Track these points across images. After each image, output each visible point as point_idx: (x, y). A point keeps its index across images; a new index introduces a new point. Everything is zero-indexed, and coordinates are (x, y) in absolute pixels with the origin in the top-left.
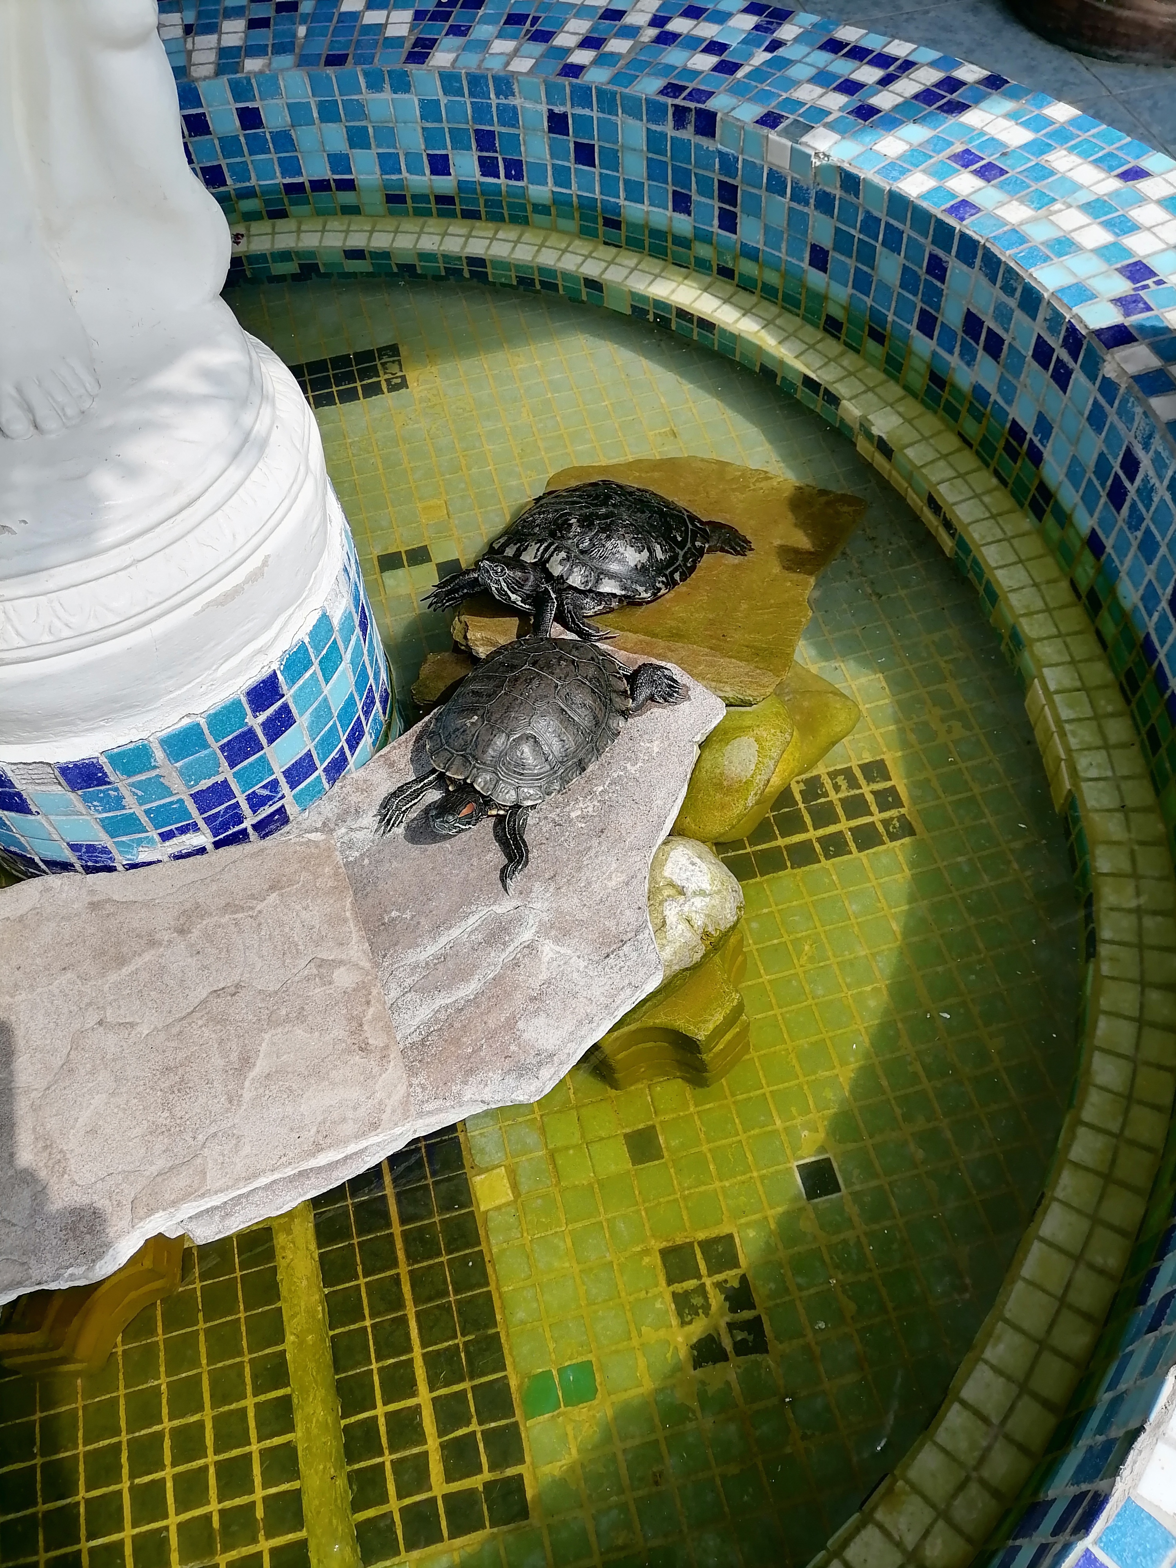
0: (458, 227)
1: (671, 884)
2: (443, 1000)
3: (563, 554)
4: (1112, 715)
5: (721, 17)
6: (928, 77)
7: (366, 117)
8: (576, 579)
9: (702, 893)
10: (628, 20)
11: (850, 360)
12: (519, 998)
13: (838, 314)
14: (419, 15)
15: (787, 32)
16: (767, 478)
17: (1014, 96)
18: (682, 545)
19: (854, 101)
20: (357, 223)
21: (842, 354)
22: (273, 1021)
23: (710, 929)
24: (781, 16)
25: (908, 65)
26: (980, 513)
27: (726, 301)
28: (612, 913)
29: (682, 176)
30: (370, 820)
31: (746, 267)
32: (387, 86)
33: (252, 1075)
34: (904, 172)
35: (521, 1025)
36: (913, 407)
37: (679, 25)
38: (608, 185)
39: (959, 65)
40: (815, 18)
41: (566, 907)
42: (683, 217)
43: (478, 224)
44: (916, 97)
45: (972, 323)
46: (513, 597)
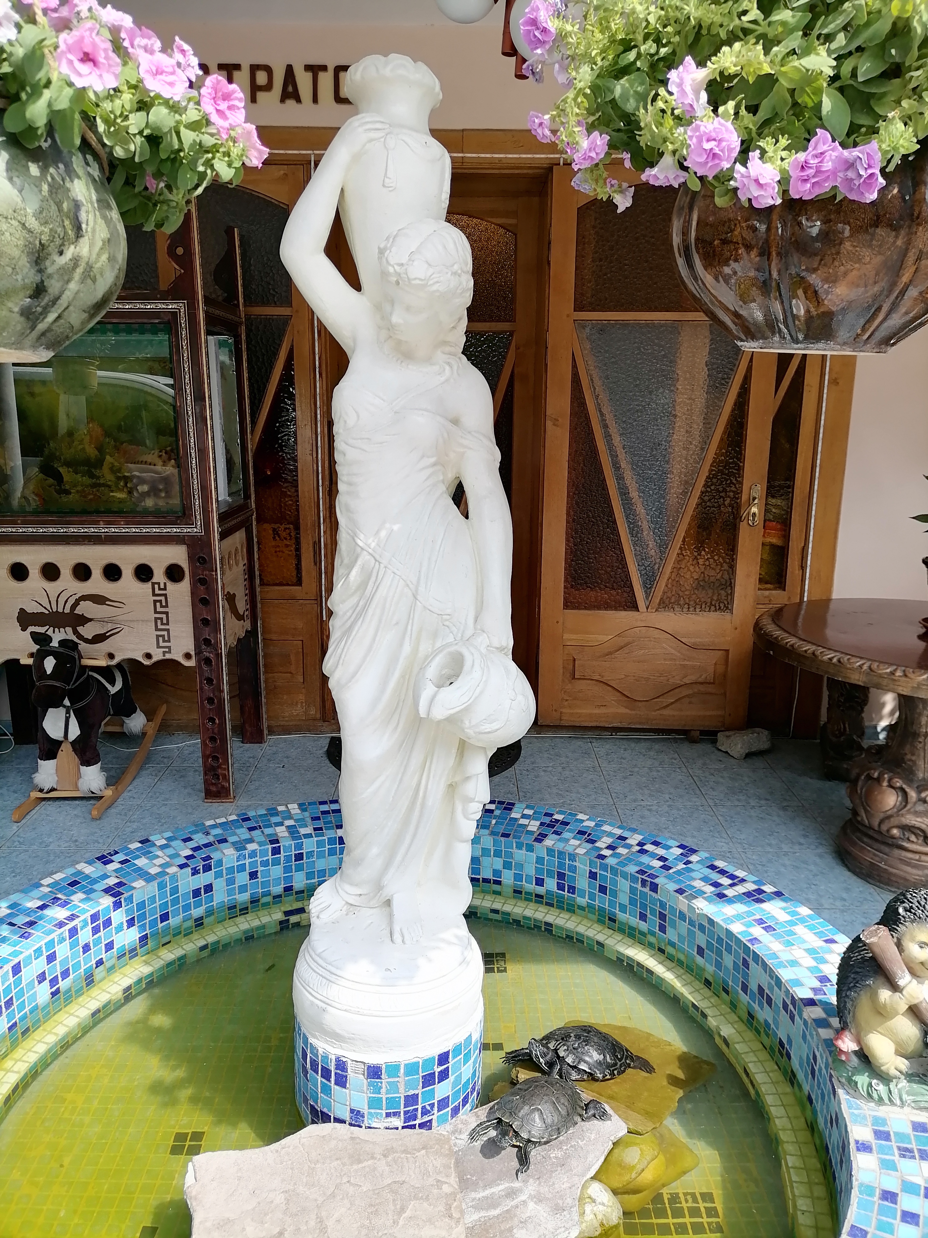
0: (543, 909)
1: (590, 1197)
2: (483, 1214)
3: (566, 1047)
4: (817, 1184)
5: (668, 848)
6: (751, 887)
7: (512, 858)
8: (569, 1060)
9: (603, 1204)
10: (628, 841)
11: (714, 1000)
12: (516, 1221)
13: (710, 979)
14: (542, 824)
15: (694, 858)
16: (670, 1045)
17: (786, 900)
18: (620, 1060)
19: (717, 891)
20: (499, 899)
21: (711, 997)
22: (416, 1198)
23: (604, 1222)
24: (693, 851)
25: (743, 880)
26: (767, 1079)
27: (660, 963)
28: (561, 1198)
29: (644, 906)
30: (465, 1136)
31: (670, 950)
32: (524, 848)
33: (404, 1215)
34: (732, 922)
35: (515, 1231)
36: (742, 1027)
37: (649, 847)
38: (612, 904)
39: (765, 884)
40: (707, 855)
41: (542, 1191)
42: (644, 923)
43: (552, 909)
44: (744, 894)
45: (761, 989)
46: (541, 1060)
